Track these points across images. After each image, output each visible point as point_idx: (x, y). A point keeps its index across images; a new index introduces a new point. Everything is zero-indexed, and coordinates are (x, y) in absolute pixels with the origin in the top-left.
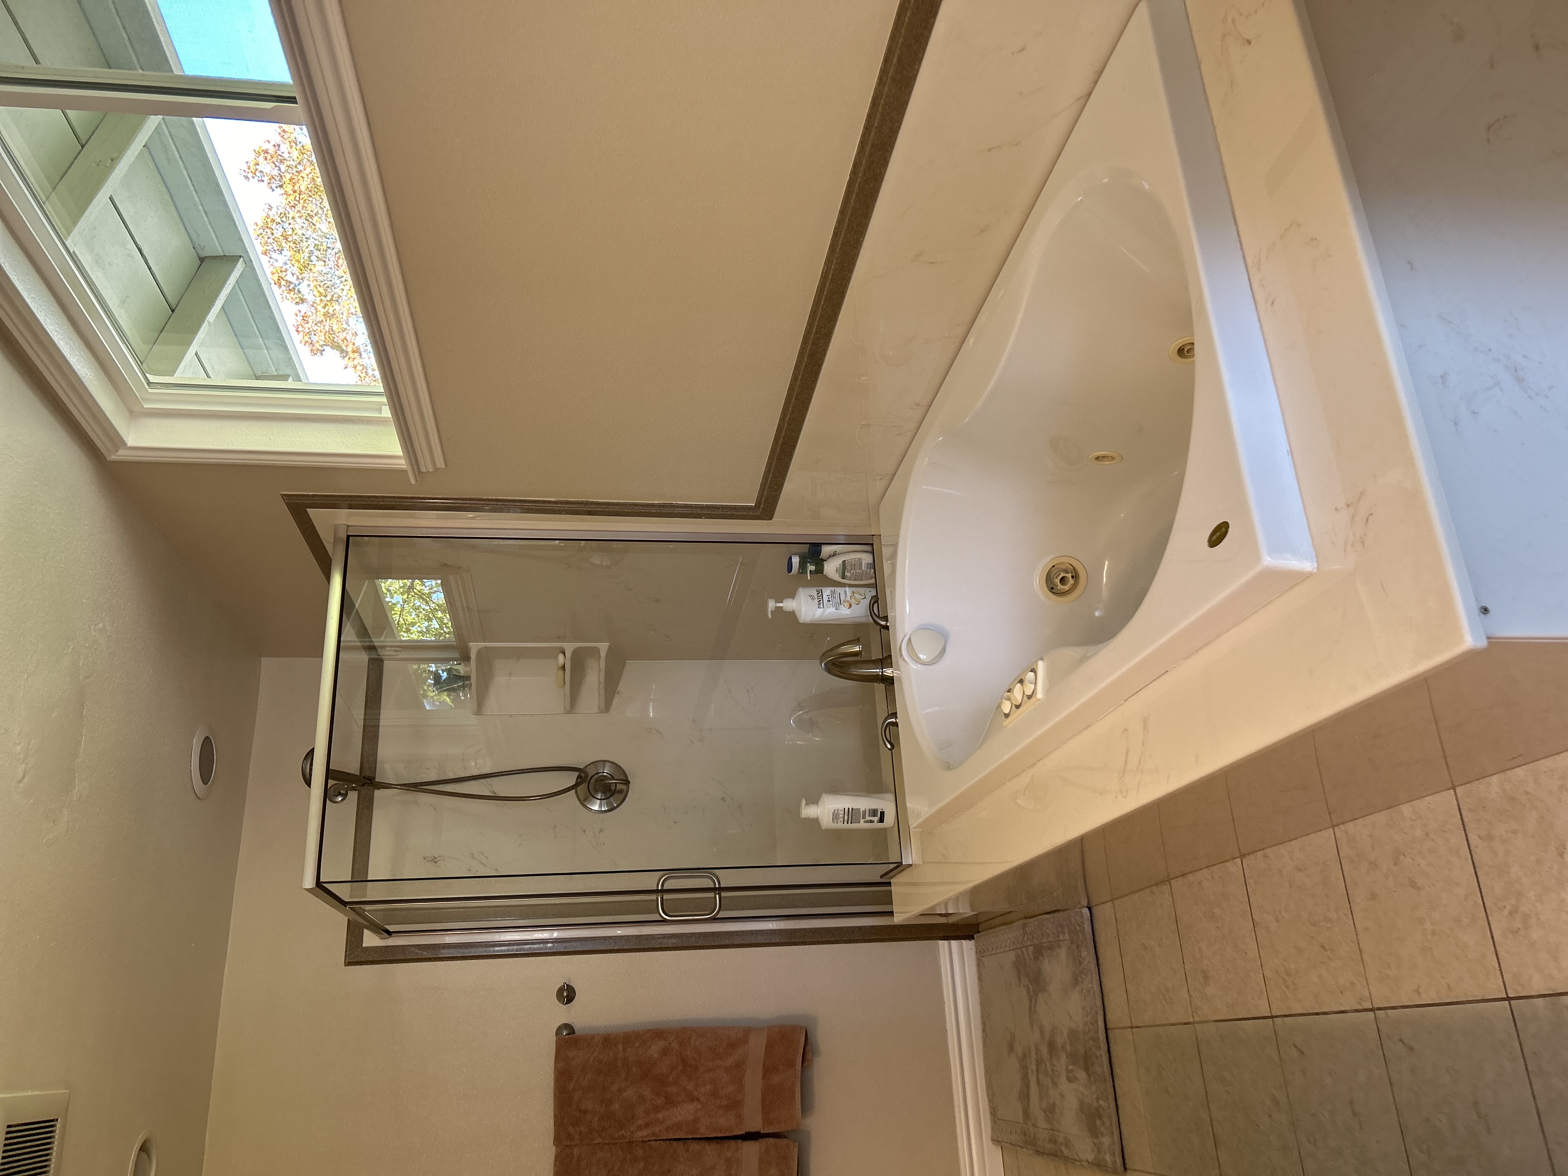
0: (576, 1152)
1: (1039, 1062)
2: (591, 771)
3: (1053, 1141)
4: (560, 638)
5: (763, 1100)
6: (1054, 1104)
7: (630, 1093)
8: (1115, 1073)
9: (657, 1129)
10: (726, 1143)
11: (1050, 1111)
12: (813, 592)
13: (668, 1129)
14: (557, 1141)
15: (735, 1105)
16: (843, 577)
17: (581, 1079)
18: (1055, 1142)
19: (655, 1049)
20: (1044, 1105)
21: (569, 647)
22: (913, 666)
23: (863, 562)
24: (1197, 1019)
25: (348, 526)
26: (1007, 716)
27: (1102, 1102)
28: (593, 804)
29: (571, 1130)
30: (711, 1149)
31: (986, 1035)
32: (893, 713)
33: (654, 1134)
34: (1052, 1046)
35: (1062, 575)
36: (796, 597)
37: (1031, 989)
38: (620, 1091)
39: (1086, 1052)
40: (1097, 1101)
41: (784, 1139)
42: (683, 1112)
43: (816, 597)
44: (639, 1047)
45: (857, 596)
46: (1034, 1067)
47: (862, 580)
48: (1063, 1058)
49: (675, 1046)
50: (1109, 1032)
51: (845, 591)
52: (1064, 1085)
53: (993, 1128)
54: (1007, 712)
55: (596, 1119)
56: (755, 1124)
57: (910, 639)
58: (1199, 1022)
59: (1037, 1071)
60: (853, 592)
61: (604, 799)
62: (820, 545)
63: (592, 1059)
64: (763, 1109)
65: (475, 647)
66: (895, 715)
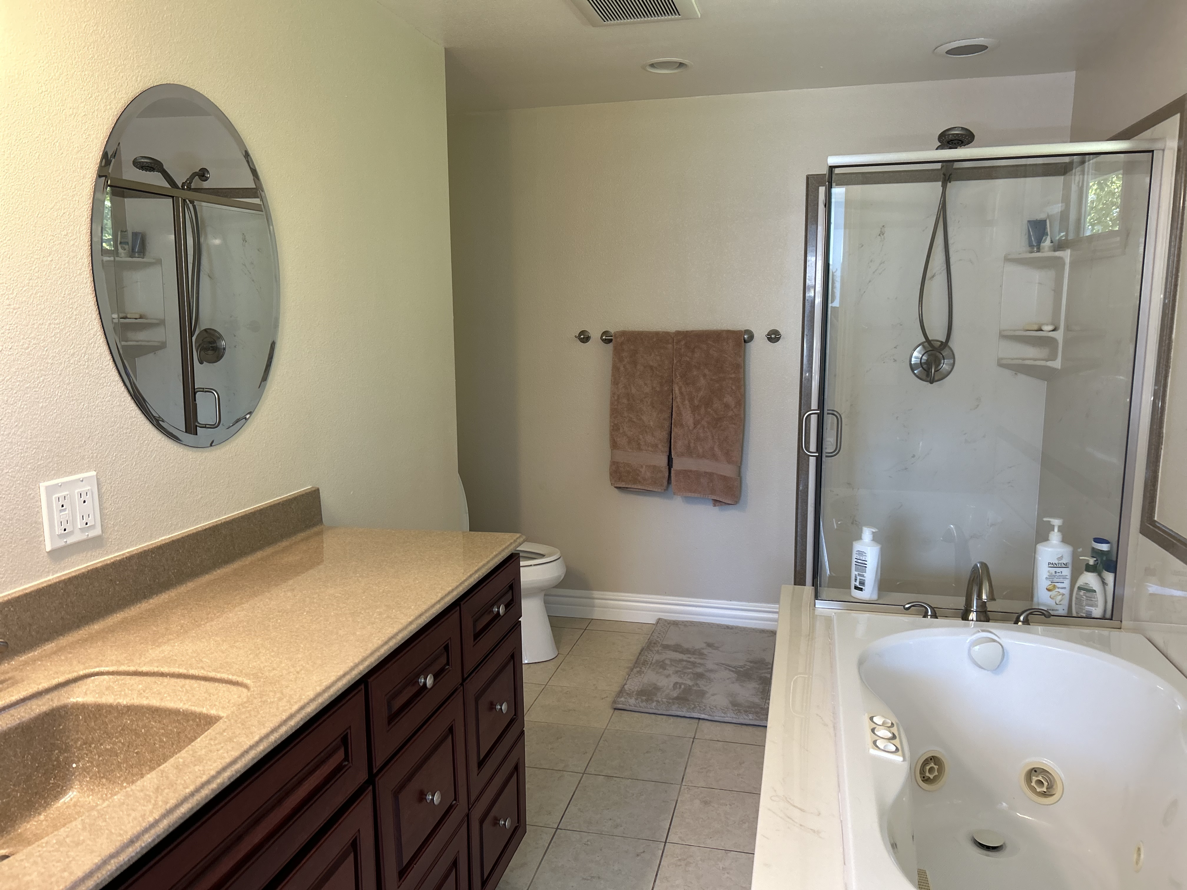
0: (670, 346)
1: (694, 664)
2: (945, 353)
3: (645, 663)
4: (1068, 328)
5: (691, 471)
6: (665, 669)
7: (702, 382)
8: (671, 717)
9: (678, 400)
10: (668, 445)
11: (662, 665)
12: (1067, 559)
13: (678, 407)
14: (678, 333)
15: (689, 452)
16: (1080, 588)
17: (714, 349)
18: (643, 664)
19: (729, 399)
20: (667, 662)
21: (1059, 335)
22: (970, 639)
23: (1093, 609)
24: (683, 787)
25: (1163, 150)
26: (871, 719)
27: (655, 704)
28: (919, 352)
29: (683, 343)
30: (665, 434)
31: (725, 628)
32: (936, 613)
33: (676, 398)
34: (700, 676)
35: (1046, 784)
36: (1062, 544)
37: (741, 669)
38: (705, 376)
39: (688, 700)
40: (656, 701)
41: (667, 483)
42: (688, 418)
43: (1060, 562)
44: (732, 389)
45: (1060, 597)
46: (692, 659)
47: (1076, 604)
48: (690, 683)
49: (730, 414)
50: (697, 721)
51: (1064, 588)
52: (675, 679)
53: (666, 621)
54: (875, 719)
55: (688, 359)
56: (677, 465)
57: (994, 641)
58: (680, 788)
59: (689, 662)
60: (1063, 595)
61: (921, 361)
62: (1115, 573)
63: (726, 356)
64: (685, 471)
65: (1066, 255)
66: (935, 616)
